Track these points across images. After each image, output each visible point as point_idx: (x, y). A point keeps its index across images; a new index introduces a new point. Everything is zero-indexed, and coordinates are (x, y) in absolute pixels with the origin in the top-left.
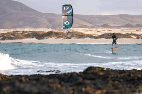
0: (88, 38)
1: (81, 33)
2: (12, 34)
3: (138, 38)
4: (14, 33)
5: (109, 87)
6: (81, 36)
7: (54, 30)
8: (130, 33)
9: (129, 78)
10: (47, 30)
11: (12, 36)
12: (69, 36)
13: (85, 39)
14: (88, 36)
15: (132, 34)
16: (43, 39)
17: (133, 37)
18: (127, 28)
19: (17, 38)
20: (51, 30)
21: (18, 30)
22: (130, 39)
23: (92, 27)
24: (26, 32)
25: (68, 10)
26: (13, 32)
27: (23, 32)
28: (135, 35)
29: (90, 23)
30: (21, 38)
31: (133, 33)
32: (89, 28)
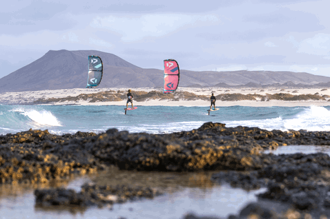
0: (200, 100)
1: (192, 94)
2: (104, 95)
3: (263, 100)
4: (106, 94)
5: (234, 142)
6: (191, 97)
7: (157, 90)
8: (253, 94)
9: (258, 136)
10: (148, 90)
11: (104, 97)
12: (176, 97)
13: (197, 100)
14: (199, 97)
15: (255, 95)
16: (143, 100)
17: (257, 99)
18: (249, 88)
19: (110, 99)
20: (154, 90)
21: (112, 89)
22: (253, 101)
23: (205, 87)
24: (122, 92)
25: (97, 64)
26: (106, 92)
27: (119, 92)
28: (259, 96)
29: (203, 81)
30: (116, 100)
31: (257, 93)
32: (201, 87)
